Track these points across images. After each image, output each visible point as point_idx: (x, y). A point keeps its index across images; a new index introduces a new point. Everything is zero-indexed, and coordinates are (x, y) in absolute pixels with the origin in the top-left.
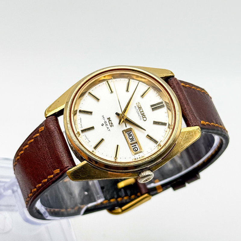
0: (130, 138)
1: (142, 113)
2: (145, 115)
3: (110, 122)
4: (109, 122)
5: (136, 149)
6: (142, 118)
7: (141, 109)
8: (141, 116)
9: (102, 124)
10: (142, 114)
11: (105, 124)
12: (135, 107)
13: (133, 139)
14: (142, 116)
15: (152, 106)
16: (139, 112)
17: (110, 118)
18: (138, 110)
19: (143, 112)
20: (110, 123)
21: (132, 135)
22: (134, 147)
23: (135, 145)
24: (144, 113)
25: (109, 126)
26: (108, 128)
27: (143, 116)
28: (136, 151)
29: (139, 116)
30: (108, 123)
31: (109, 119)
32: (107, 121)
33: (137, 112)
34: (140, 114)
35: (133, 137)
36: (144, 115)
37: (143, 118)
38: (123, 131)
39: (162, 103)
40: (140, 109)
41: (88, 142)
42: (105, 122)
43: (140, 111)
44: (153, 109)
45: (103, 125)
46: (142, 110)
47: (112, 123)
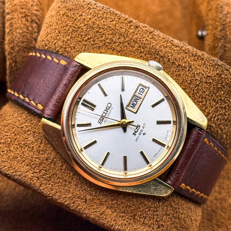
0: (136, 103)
1: (106, 112)
2: (106, 108)
3: (136, 130)
5: (141, 90)
6: (111, 108)
8: (109, 111)
9: (144, 135)
10: (107, 111)
11: (142, 133)
12: (105, 122)
13: (134, 100)
15: (93, 110)
16: (107, 115)
19: (104, 112)
20: (138, 130)
21: (132, 104)
22: (141, 93)
23: (139, 93)
24: (105, 110)
25: (141, 128)
26: (143, 127)
27: (108, 108)
28: (143, 89)
29: (110, 112)
30: (139, 131)
32: (137, 134)
34: (108, 112)
35: (134, 101)
37: (109, 107)
38: (136, 113)
39: (82, 104)
41: (169, 132)
42: (140, 134)
44: (95, 106)
45: (144, 134)
46: (103, 114)
47: (137, 128)
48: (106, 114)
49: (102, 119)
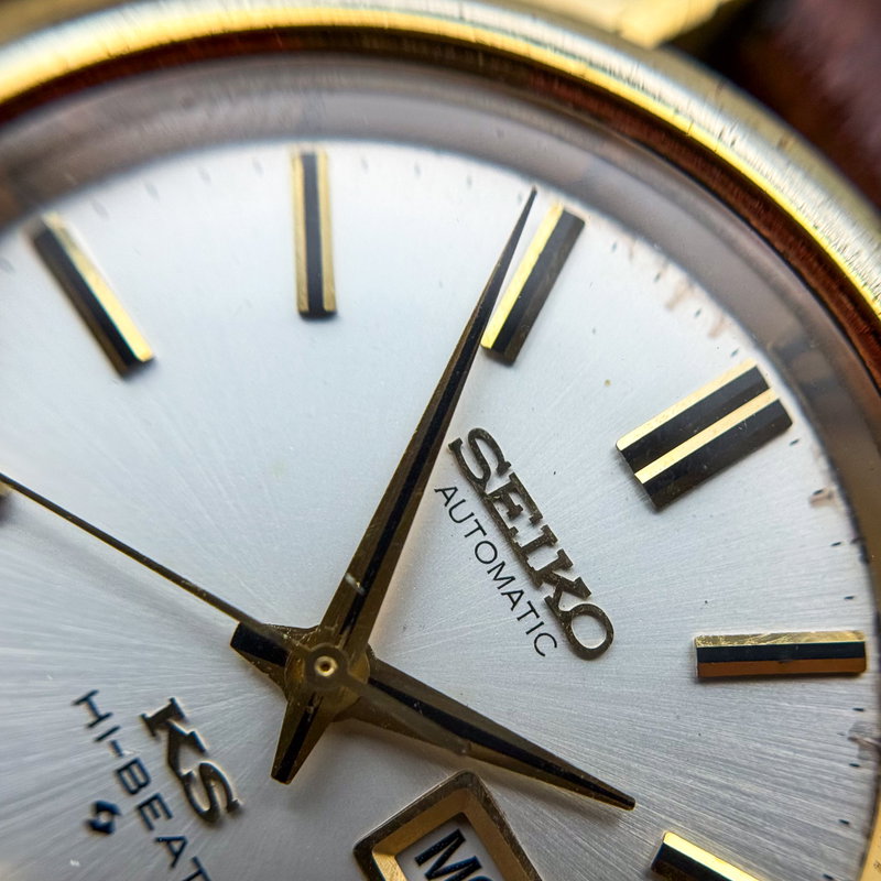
1: (541, 560)
2: (579, 589)
3: (190, 766)
4: (173, 762)
6: (550, 626)
7: (526, 514)
8: (537, 597)
9: (100, 808)
10: (539, 578)
11: (127, 805)
14: (552, 604)
15: (636, 456)
16: (505, 554)
17: (172, 711)
18: (493, 534)
19: (548, 539)
20: (186, 781)
21: (474, 864)
24: (563, 562)
25: (182, 824)
26: (174, 847)
27: (569, 603)
29: (514, 598)
30: (162, 784)
31: (164, 722)
32: (152, 754)
33: (486, 553)
34: (521, 582)
36: (563, 587)
37: (565, 620)
39: (750, 385)
40: (502, 511)
42: (131, 775)
43: (509, 535)
44: (662, 494)
45: (101, 821)
46: (536, 519)
47: (208, 774)
48: (522, 554)
49: (496, 484)
